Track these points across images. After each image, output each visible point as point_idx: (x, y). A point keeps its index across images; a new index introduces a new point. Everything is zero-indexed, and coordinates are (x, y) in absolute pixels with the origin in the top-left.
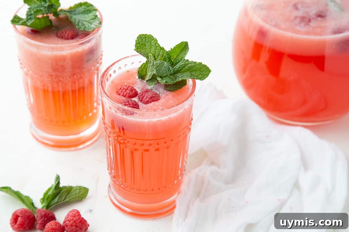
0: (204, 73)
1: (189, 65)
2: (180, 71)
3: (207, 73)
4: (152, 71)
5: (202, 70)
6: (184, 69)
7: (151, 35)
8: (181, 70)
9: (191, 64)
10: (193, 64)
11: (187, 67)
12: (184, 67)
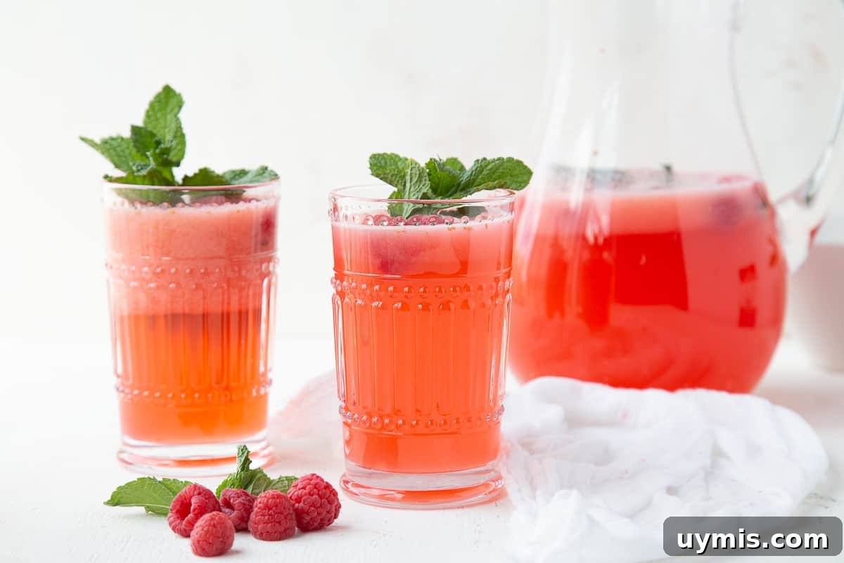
0: (520, 180)
1: (490, 167)
2: (473, 183)
3: (525, 178)
4: (418, 192)
5: (516, 172)
6: (480, 177)
7: (393, 154)
8: (474, 180)
9: (493, 164)
10: (497, 162)
11: (485, 172)
12: (481, 171)
